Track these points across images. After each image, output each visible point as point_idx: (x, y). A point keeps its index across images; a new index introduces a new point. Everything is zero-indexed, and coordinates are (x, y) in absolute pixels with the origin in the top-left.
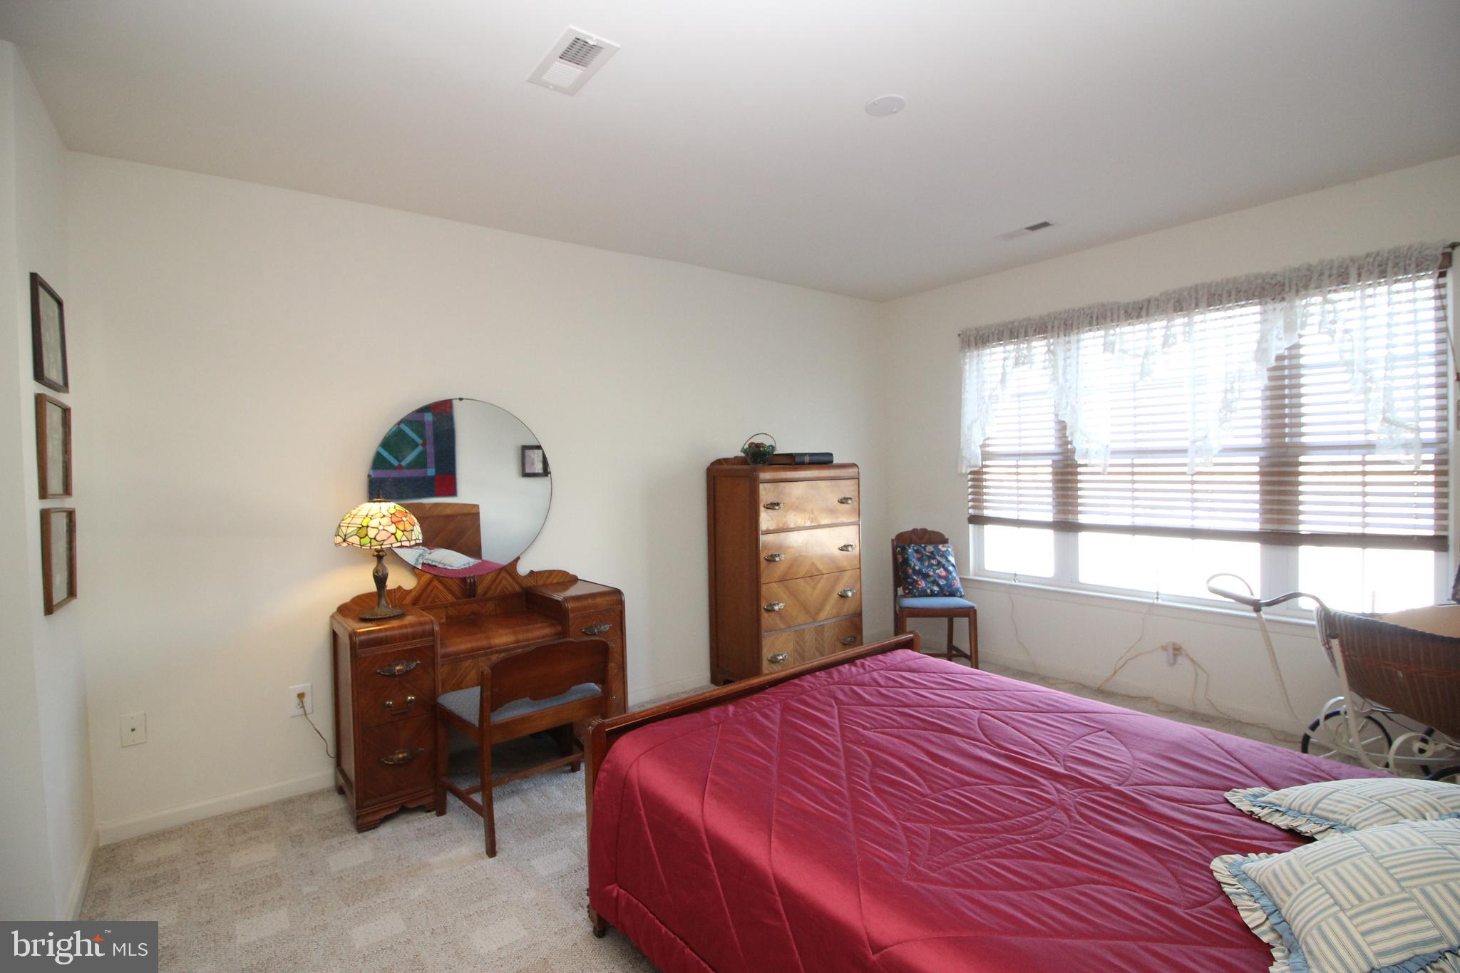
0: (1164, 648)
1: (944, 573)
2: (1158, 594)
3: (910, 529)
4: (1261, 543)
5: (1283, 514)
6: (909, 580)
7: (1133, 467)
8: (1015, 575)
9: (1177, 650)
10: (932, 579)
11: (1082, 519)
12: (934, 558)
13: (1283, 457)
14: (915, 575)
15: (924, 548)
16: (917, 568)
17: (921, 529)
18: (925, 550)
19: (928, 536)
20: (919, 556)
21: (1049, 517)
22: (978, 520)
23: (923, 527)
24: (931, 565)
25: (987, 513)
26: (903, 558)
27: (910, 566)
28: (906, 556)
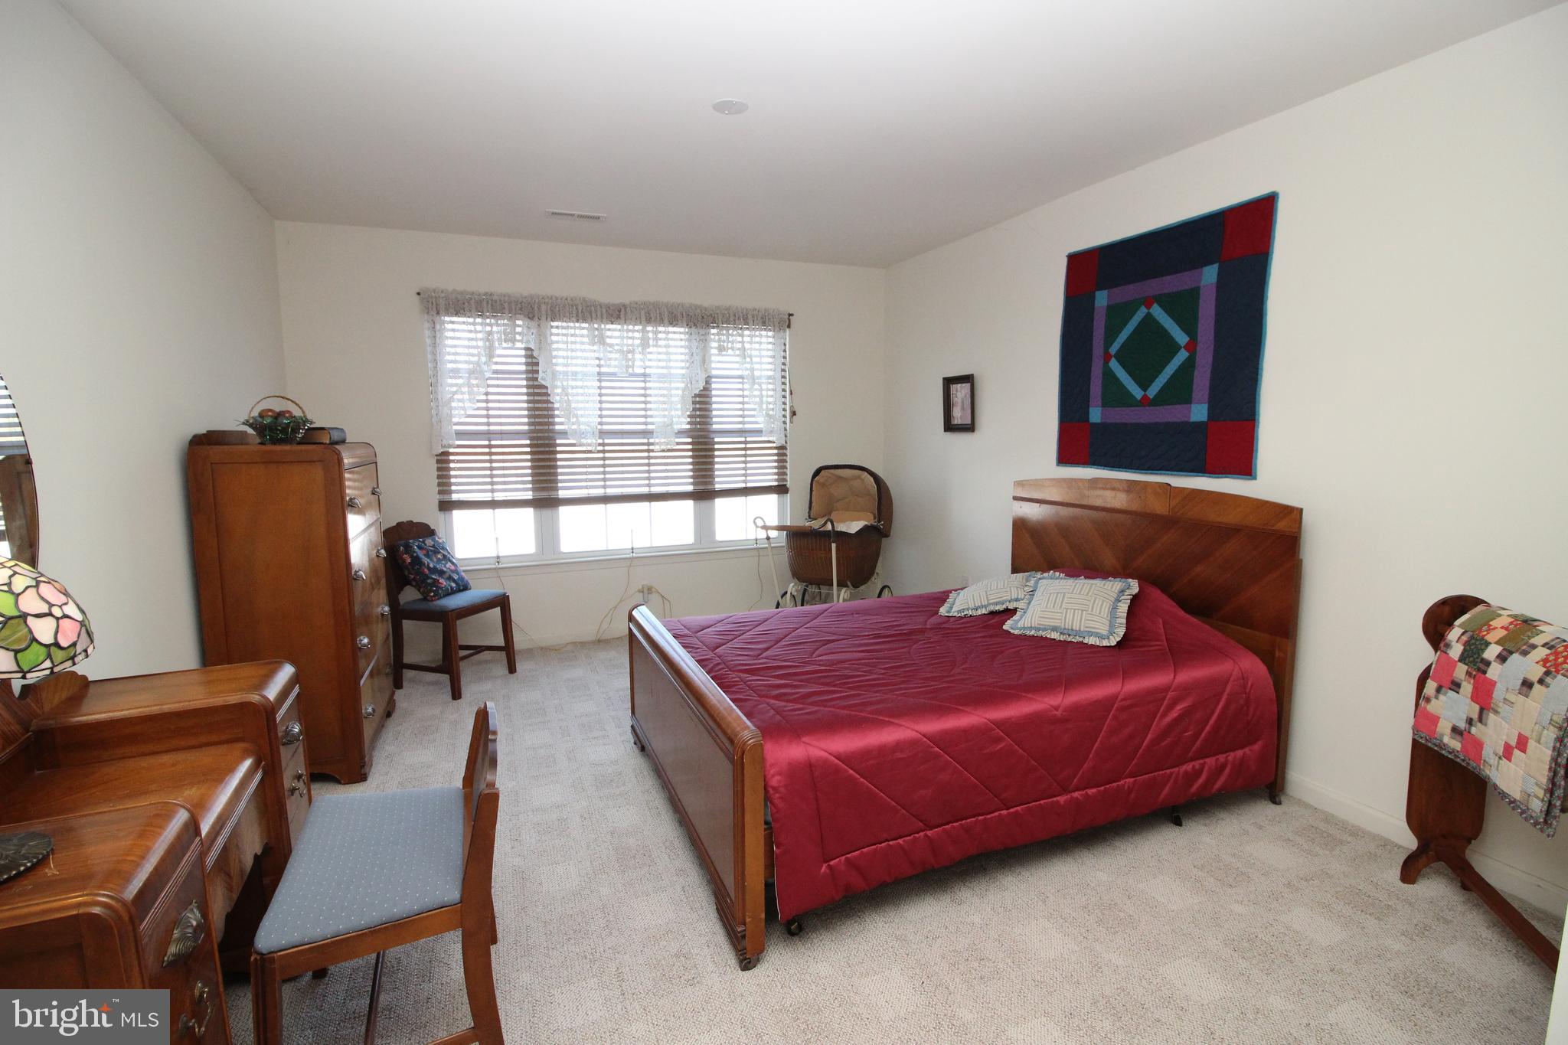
0: (639, 591)
1: (453, 568)
2: (632, 549)
3: (395, 524)
4: (694, 500)
5: (706, 478)
6: (429, 581)
7: (604, 446)
8: (498, 557)
9: (650, 590)
10: (447, 575)
11: (562, 494)
12: (439, 552)
13: (705, 438)
14: (433, 574)
15: (424, 542)
16: (431, 566)
17: (407, 522)
18: (426, 545)
19: (415, 529)
20: (424, 552)
21: (529, 495)
22: (446, 506)
23: (408, 519)
24: (439, 560)
25: (455, 497)
26: (412, 557)
27: (424, 564)
28: (415, 554)
